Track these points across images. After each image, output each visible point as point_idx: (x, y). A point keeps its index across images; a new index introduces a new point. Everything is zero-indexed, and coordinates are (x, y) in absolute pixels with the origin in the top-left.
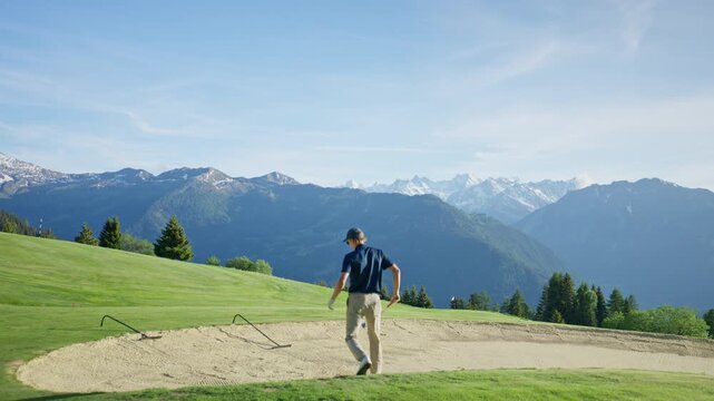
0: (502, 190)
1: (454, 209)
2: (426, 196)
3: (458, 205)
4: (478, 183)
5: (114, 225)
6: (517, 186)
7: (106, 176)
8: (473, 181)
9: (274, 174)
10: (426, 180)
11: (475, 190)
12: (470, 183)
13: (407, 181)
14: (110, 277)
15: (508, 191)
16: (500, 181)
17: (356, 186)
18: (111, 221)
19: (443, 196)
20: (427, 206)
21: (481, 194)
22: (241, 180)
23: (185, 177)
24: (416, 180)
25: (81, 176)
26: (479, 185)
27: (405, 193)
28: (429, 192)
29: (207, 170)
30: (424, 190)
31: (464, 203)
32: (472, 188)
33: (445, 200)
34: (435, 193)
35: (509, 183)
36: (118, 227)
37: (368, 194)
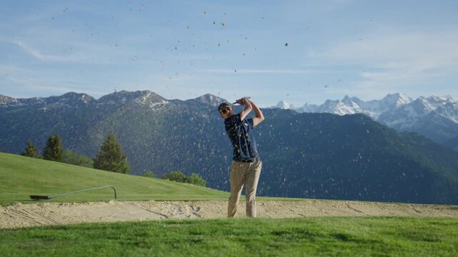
0: (434, 108)
1: (385, 128)
2: (357, 116)
3: (389, 124)
4: (409, 102)
5: (56, 141)
6: (449, 104)
7: (53, 99)
8: (404, 100)
9: (207, 96)
10: (356, 100)
11: (406, 109)
12: (400, 102)
13: (338, 102)
14: (46, 184)
15: (440, 109)
16: (431, 100)
17: (286, 106)
18: (53, 137)
19: (374, 115)
20: (357, 124)
21: (412, 113)
22: (175, 102)
23: (124, 100)
24: (347, 100)
25: (29, 100)
26: (410, 104)
27: (336, 113)
28: (360, 111)
29: (145, 93)
30: (355, 110)
31: (396, 122)
32: (403, 106)
33: (376, 119)
34: (365, 112)
35: (442, 101)
36: (60, 141)
37: (300, 114)
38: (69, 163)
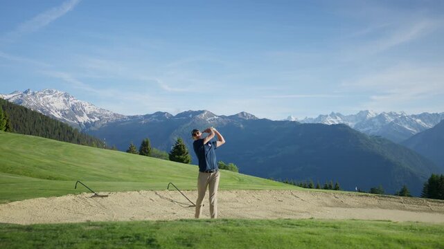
0: (392, 120)
1: (358, 133)
2: (340, 125)
3: (361, 130)
4: (375, 116)
5: (147, 142)
6: (403, 117)
7: (147, 116)
8: (372, 114)
9: (242, 113)
10: (339, 115)
11: (373, 121)
12: (369, 116)
13: (327, 116)
14: (136, 170)
15: (396, 121)
16: (391, 114)
17: (293, 119)
18: (145, 140)
19: (351, 124)
20: (340, 131)
21: (377, 123)
22: (223, 117)
23: (191, 116)
24: (333, 115)
25: (134, 117)
26: (376, 117)
27: (326, 123)
28: (342, 122)
29: (203, 112)
30: (338, 121)
31: (366, 129)
32: (371, 119)
33: (353, 127)
34: (345, 123)
35: (397, 115)
36: (149, 143)
37: (302, 125)
38: (154, 156)
